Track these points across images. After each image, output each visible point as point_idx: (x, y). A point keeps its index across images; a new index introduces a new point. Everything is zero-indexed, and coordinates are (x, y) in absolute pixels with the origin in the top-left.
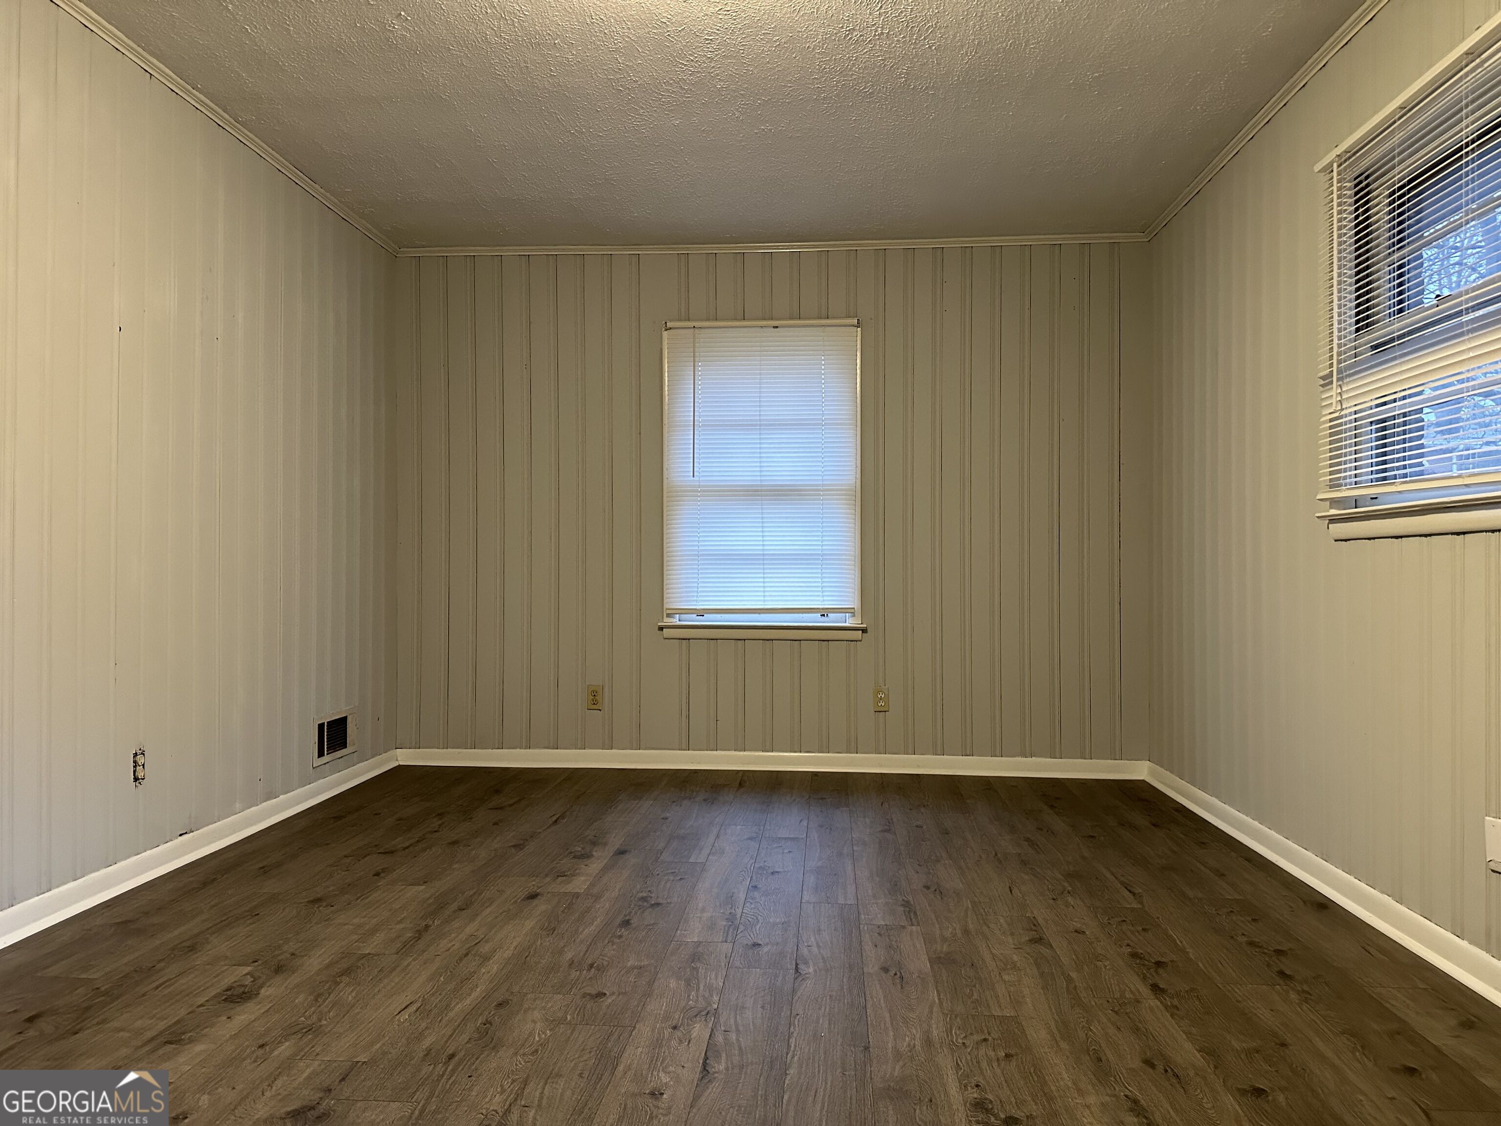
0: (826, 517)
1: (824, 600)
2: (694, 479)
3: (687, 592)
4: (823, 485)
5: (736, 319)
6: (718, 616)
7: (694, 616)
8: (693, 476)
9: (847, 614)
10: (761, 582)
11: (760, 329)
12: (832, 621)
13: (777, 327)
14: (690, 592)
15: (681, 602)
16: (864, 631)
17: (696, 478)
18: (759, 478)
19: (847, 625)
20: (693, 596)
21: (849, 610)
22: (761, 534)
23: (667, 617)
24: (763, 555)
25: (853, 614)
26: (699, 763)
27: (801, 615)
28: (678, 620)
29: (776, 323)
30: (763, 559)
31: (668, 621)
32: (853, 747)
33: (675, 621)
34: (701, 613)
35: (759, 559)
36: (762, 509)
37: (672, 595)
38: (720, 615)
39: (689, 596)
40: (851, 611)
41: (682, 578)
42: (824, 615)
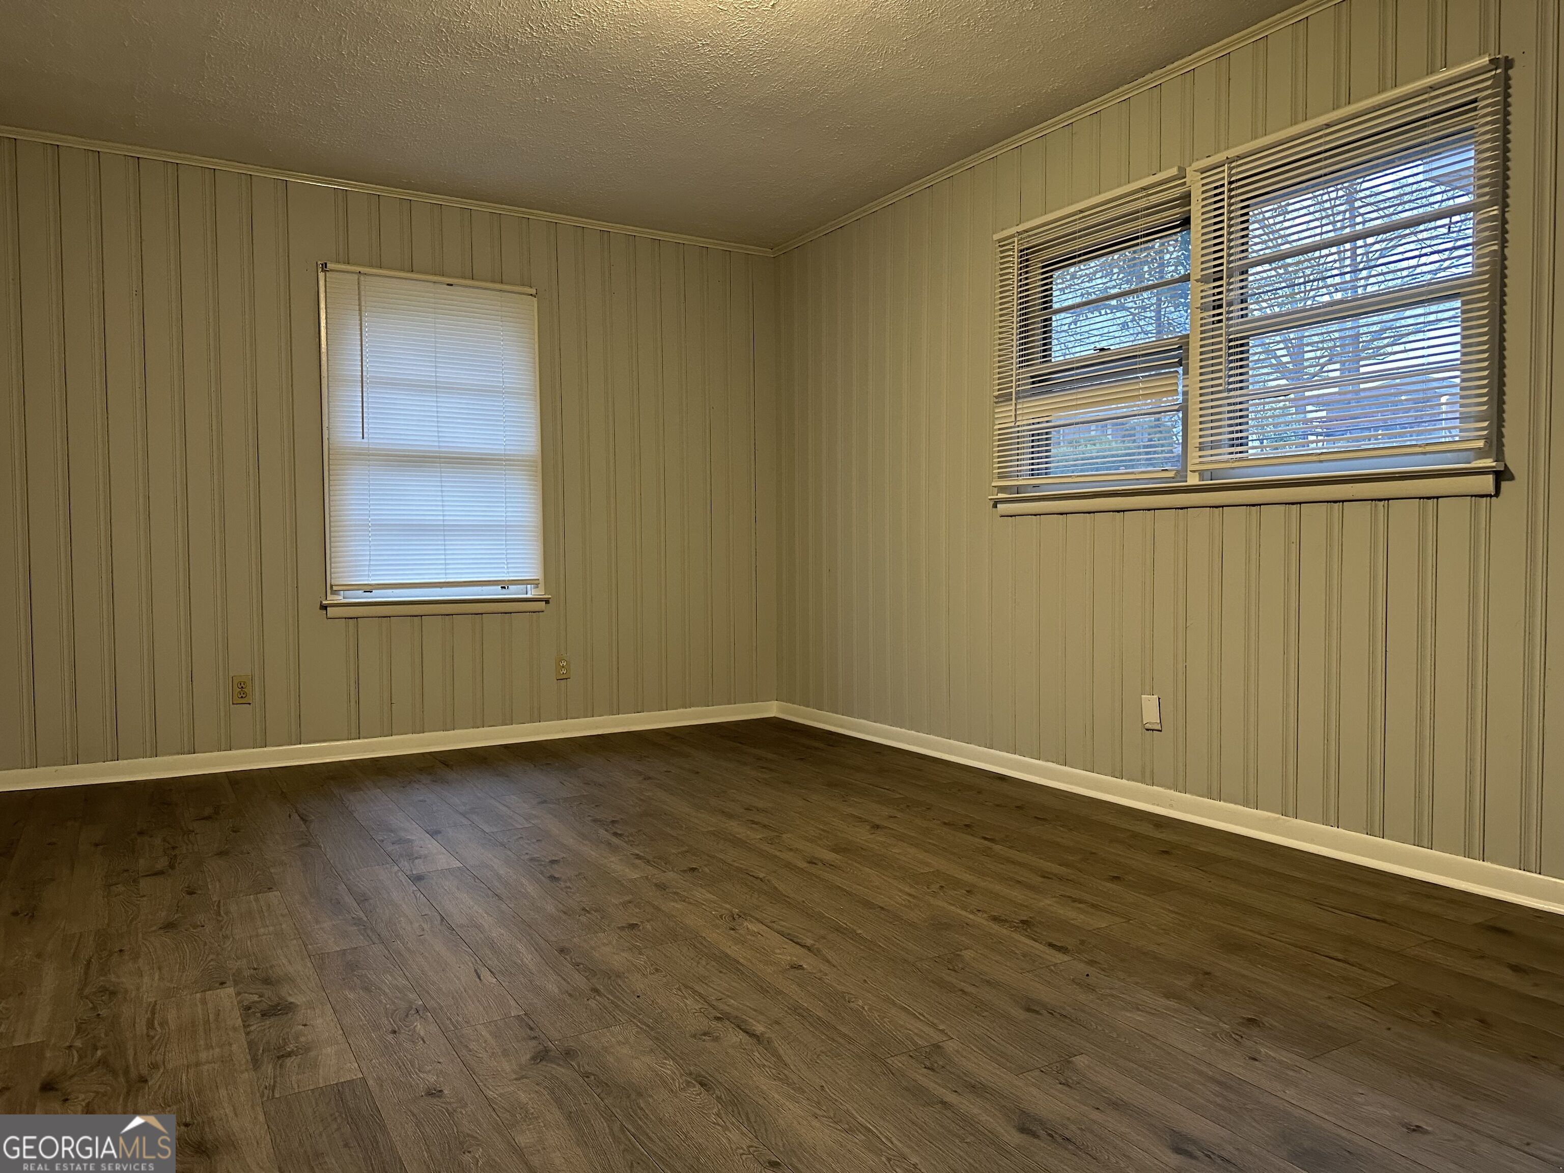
0: (510, 488)
1: (508, 572)
2: (363, 441)
3: (356, 566)
4: (505, 455)
5: (403, 270)
6: (389, 592)
7: (361, 592)
8: (363, 438)
9: (529, 586)
10: (442, 554)
11: (431, 284)
12: (514, 592)
13: (451, 285)
14: (360, 566)
15: (353, 576)
16: (547, 601)
17: (365, 440)
18: (436, 444)
19: (529, 596)
20: (364, 571)
21: (531, 582)
22: (441, 504)
23: (331, 594)
24: (444, 525)
25: (537, 585)
26: (374, 751)
27: (480, 588)
28: (341, 598)
29: (450, 281)
30: (444, 530)
31: (332, 599)
32: (536, 717)
33: (340, 599)
34: (368, 589)
35: (440, 530)
36: (441, 477)
37: (339, 570)
38: (391, 591)
39: (359, 571)
40: (535, 583)
41: (352, 551)
42: (504, 588)
